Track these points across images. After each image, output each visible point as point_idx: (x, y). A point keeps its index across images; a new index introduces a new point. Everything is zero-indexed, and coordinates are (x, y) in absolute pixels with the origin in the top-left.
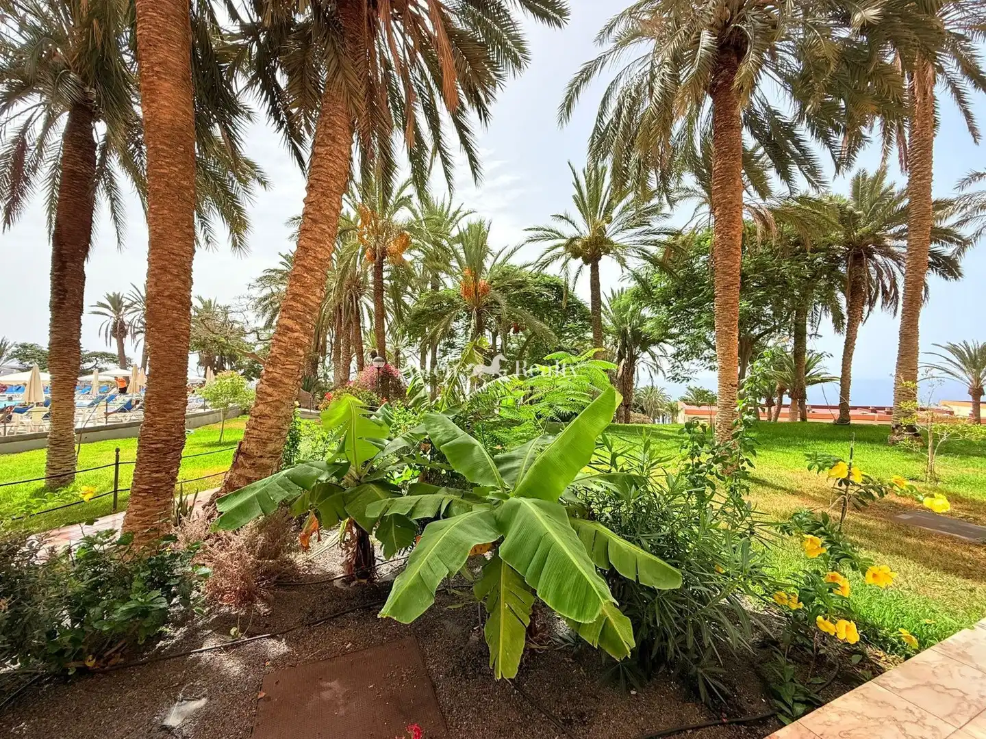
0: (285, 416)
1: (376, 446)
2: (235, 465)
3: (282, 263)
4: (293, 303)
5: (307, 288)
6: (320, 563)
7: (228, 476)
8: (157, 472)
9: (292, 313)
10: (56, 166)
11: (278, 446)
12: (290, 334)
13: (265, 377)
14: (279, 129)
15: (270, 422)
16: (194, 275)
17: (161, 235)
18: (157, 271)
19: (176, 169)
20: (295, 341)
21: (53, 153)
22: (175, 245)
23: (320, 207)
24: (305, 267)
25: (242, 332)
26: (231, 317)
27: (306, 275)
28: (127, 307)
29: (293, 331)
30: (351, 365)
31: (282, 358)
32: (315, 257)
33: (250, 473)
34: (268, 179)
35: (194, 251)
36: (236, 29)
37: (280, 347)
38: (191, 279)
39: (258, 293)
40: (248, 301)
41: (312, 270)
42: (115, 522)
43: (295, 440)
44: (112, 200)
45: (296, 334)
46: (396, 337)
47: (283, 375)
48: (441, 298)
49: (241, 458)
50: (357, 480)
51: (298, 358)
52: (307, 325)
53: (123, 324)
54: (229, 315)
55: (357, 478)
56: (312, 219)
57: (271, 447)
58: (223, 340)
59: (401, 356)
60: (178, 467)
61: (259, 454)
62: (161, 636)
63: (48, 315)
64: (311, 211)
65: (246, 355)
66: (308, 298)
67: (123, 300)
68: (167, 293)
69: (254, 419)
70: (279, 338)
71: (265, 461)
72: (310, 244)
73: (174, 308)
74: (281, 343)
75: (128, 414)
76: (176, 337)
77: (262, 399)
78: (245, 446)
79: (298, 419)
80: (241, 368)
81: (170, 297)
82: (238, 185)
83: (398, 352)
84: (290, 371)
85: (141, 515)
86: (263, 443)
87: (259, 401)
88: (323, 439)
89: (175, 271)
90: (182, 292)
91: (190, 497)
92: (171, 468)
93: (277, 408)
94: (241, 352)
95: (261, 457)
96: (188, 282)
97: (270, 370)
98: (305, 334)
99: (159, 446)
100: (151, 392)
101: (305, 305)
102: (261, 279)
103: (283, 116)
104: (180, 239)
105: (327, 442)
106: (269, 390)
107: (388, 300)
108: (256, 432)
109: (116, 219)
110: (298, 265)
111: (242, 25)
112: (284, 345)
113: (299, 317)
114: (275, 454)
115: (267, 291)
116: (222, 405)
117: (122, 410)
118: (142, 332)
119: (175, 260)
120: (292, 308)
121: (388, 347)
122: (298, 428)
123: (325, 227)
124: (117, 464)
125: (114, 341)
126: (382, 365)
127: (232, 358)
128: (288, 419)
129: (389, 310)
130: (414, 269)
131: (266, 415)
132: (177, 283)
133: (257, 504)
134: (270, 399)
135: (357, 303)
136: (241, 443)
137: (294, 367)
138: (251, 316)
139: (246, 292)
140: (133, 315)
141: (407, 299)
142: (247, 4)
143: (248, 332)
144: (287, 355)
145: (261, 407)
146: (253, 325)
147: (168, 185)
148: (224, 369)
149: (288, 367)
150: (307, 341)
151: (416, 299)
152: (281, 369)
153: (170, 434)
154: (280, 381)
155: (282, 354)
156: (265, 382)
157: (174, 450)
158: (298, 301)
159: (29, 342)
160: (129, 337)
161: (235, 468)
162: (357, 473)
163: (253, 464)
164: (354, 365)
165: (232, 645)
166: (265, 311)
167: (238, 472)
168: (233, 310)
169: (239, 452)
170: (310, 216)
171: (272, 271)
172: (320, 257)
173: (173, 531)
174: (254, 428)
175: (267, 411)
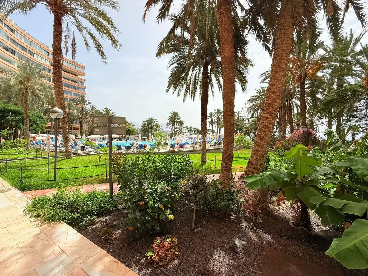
0: (265, 151)
1: (312, 169)
2: (248, 167)
3: (256, 93)
4: (268, 107)
5: (273, 100)
6: (282, 212)
7: (246, 169)
8: (227, 165)
9: (267, 111)
10: (201, 82)
11: (263, 162)
12: (267, 120)
13: (257, 136)
14: (260, 41)
15: (260, 153)
16: (235, 104)
17: (226, 93)
18: (226, 104)
19: (230, 71)
20: (269, 122)
21: (200, 79)
22: (229, 95)
23: (279, 65)
24: (272, 92)
25: (243, 120)
26: (240, 115)
27: (273, 95)
28: (214, 116)
29: (267, 118)
30: (286, 130)
31: (264, 129)
32: (277, 87)
33: (253, 170)
34: (253, 63)
35: (235, 96)
36: (244, 14)
37: (263, 125)
38: (234, 105)
39: (248, 106)
40: (245, 109)
41: (276, 93)
42: (217, 176)
43: (268, 160)
44: (212, 86)
45: (269, 120)
46: (311, 116)
47: (264, 135)
48: (346, 91)
49: (250, 164)
50: (301, 183)
51: (270, 129)
52: (274, 115)
53: (213, 121)
54: (239, 115)
55: (301, 181)
56: (275, 72)
57: (260, 162)
58: (238, 123)
59: (314, 124)
60: (232, 164)
61: (256, 164)
62: (231, 215)
63: (201, 120)
64: (275, 68)
65: (244, 127)
66: (274, 104)
67: (213, 114)
68: (228, 111)
69: (254, 151)
70: (263, 121)
71: (258, 167)
72: (275, 82)
73: (230, 115)
74: (263, 123)
75: (215, 146)
76: (231, 124)
77: (257, 144)
78: (251, 160)
79: (269, 152)
80: (243, 132)
81: (229, 112)
82: (244, 69)
83: (312, 123)
84: (267, 134)
85: (223, 177)
86: (257, 160)
87: (255, 145)
88: (280, 161)
89: (230, 103)
90: (232, 109)
91: (234, 173)
92: (230, 164)
93: (262, 148)
94: (243, 127)
95: (257, 165)
96: (233, 106)
97: (260, 133)
98: (273, 119)
99: (227, 157)
100: (225, 141)
101: (273, 108)
102: (249, 100)
103: (262, 36)
104: (231, 93)
105: (282, 163)
106: (259, 141)
107: (308, 98)
108: (255, 156)
109: (212, 92)
110: (269, 92)
111: (246, 11)
112: (264, 124)
113: (270, 112)
114: (262, 165)
115: (252, 104)
116: (239, 145)
117: (214, 145)
118: (216, 123)
119: (230, 100)
120: (267, 109)
121: (308, 121)
122: (269, 156)
123: (280, 73)
124: (215, 160)
125: (211, 125)
126: (305, 130)
127: (240, 129)
128: (266, 152)
129: (308, 103)
130: (324, 79)
131: (258, 150)
132: (231, 107)
133: (259, 183)
134: (259, 144)
135: (290, 102)
136: (250, 159)
137: (268, 132)
138: (246, 114)
139: (245, 106)
140: (215, 118)
141: (319, 96)
142: (248, 1)
143: (245, 120)
144: (266, 128)
145: (256, 147)
146: (247, 117)
147: (228, 77)
148: (238, 133)
149: (266, 132)
150: (274, 122)
151: (326, 95)
152: (264, 133)
153: (230, 154)
154: (263, 138)
155: (264, 127)
156: (257, 138)
157: (231, 159)
158: (270, 106)
159: (196, 127)
160: (214, 124)
161: (248, 168)
162: (301, 179)
163: (254, 167)
164: (288, 129)
165: (252, 228)
166: (251, 111)
167: (249, 169)
168: (240, 113)
169: (249, 162)
170: (274, 71)
171: (253, 96)
172: (279, 86)
173: (232, 184)
174: (254, 154)
175: (259, 148)
